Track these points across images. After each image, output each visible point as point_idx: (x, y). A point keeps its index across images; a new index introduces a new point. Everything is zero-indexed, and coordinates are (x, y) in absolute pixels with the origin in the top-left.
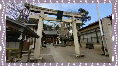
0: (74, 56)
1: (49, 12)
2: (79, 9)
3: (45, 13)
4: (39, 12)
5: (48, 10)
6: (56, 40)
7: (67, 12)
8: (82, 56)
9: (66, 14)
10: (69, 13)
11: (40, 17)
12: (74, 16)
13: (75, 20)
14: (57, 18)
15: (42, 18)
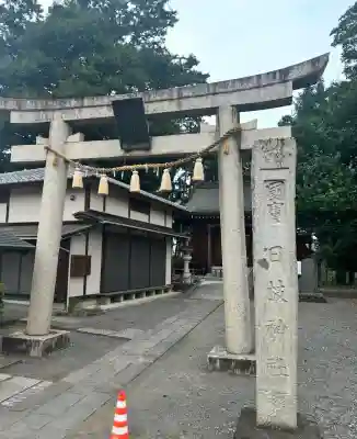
9: (175, 107)
12: (226, 103)
14: (123, 141)
15: (56, 154)
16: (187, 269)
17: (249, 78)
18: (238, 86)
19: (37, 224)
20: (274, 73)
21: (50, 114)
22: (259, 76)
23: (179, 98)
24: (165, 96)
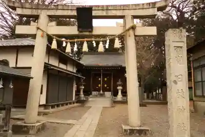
5: (56, 7)
6: (119, 83)
7: (107, 6)
11: (38, 28)
13: (133, 28)
15: (43, 31)
16: (82, 93)
17: (138, 5)
18: (134, 7)
19: (30, 68)
20: (149, 3)
21: (39, 11)
22: (143, 4)
23: (107, 10)
24: (100, 8)
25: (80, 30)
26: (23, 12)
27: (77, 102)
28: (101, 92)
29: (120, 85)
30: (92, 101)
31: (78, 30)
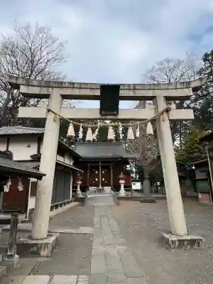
0: (163, 238)
1: (76, 92)
2: (206, 55)
3: (64, 97)
4: (47, 96)
5: (72, 85)
6: (122, 176)
7: (134, 85)
8: (192, 242)
9: (131, 94)
10: (143, 87)
11: (49, 111)
12: (161, 94)
13: (167, 111)
14: (101, 109)
15: (55, 114)
16: (79, 189)
18: (166, 87)
20: (183, 83)
21: (50, 89)
23: (134, 89)
24: (126, 87)
25: (103, 113)
26: (28, 90)
27: (75, 201)
28: (100, 187)
29: (122, 179)
30: (90, 198)
31: (100, 113)
